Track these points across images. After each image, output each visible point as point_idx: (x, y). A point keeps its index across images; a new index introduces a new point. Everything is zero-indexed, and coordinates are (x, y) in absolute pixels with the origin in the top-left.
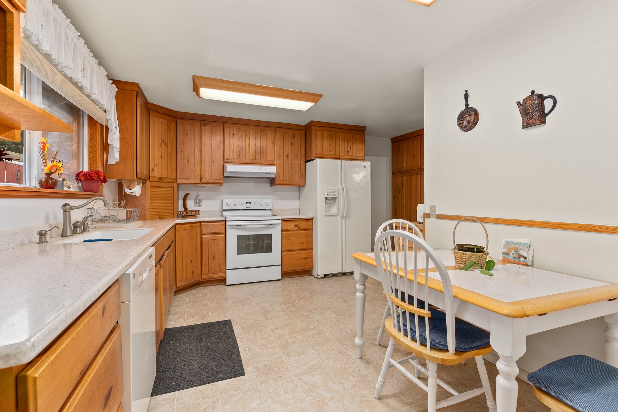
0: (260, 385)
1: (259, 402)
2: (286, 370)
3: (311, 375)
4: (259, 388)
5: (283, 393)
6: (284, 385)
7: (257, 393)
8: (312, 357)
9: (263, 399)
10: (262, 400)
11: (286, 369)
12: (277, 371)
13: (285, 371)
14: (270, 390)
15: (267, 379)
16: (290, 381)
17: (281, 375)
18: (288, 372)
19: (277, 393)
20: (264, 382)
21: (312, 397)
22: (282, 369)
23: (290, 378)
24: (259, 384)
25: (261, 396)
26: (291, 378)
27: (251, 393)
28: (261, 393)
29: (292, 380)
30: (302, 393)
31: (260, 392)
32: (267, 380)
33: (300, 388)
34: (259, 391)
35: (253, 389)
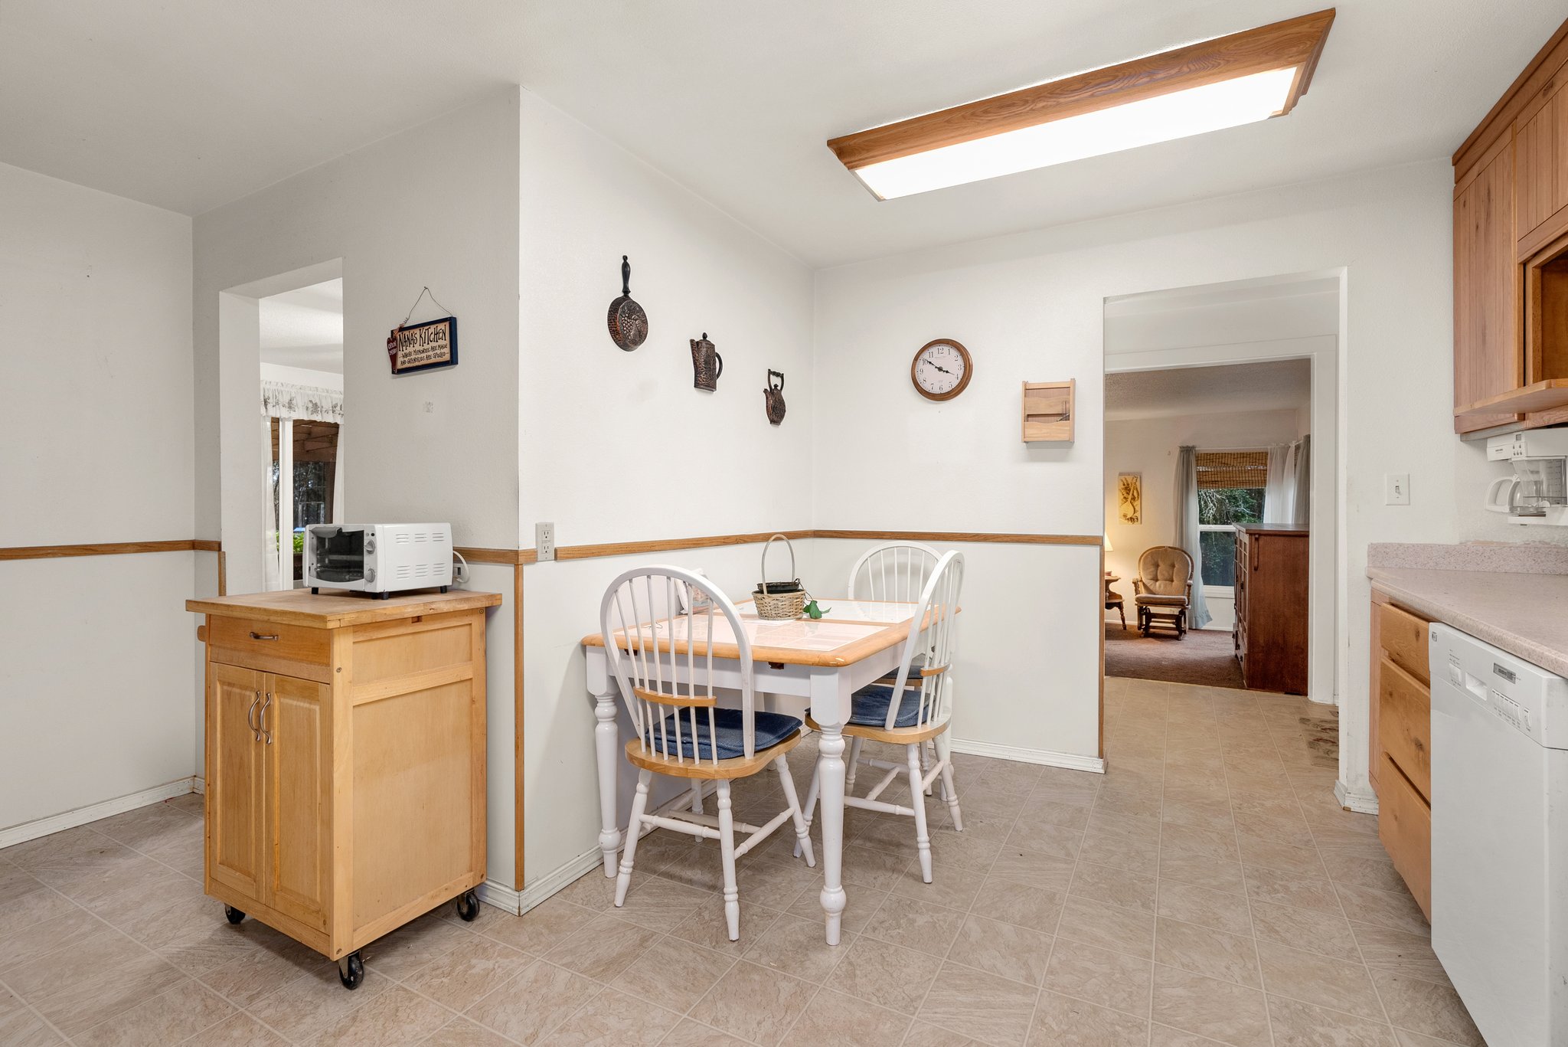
0: (1145, 1023)
1: (1163, 990)
2: (1046, 1021)
3: (994, 972)
4: (1152, 1018)
5: (1095, 977)
6: (1079, 989)
7: (1162, 1010)
8: (938, 1010)
9: (1152, 991)
10: (1154, 989)
11: (1043, 1023)
12: (1074, 1033)
13: (1049, 1020)
14: (1124, 999)
15: (1118, 1028)
16: (1059, 989)
17: (1071, 1015)
18: (1044, 1011)
19: (1110, 985)
20: (1129, 1024)
21: (1039, 939)
22: (1056, 1028)
23: (1052, 996)
24: (1147, 1026)
25: (1153, 997)
26: (1050, 993)
27: (1178, 1018)
28: (1151, 1004)
29: (1051, 989)
30: (1053, 954)
31: (1151, 1007)
32: (1118, 1025)
33: (1049, 964)
34: (1153, 1010)
35: (1169, 1023)
